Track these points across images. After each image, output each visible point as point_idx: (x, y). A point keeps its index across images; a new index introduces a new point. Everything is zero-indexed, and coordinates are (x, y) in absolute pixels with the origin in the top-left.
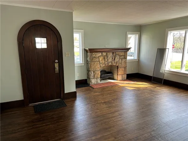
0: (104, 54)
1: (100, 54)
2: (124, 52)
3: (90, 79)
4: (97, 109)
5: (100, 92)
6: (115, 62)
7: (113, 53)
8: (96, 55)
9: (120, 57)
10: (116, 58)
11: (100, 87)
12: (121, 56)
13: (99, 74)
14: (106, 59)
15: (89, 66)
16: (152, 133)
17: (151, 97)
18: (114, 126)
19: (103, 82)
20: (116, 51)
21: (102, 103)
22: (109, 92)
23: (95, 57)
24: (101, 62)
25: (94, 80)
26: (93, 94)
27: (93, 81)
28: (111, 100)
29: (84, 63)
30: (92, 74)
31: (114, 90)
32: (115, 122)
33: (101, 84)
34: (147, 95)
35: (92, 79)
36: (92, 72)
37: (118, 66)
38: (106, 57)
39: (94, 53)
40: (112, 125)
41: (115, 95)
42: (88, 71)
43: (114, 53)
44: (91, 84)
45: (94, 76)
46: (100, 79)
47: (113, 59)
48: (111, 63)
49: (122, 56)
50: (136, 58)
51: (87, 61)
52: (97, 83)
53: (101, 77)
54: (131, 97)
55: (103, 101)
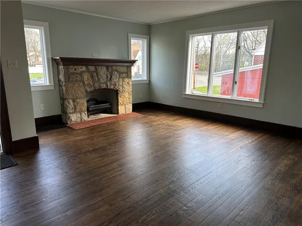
0: (92, 68)
1: (84, 68)
2: (126, 67)
3: (66, 113)
4: (80, 163)
5: (85, 135)
6: (112, 83)
7: (107, 67)
8: (75, 69)
9: (120, 75)
10: (113, 77)
11: (88, 126)
12: (122, 73)
13: (83, 103)
14: (96, 79)
15: (64, 91)
16: (171, 186)
17: (168, 134)
18: (108, 186)
19: (92, 118)
20: (112, 64)
21: (89, 151)
22: (103, 133)
23: (74, 73)
24: (86, 84)
25: (75, 115)
26: (72, 138)
27: (74, 118)
28: (105, 145)
29: (52, 84)
30: (70, 105)
31: (111, 129)
32: (111, 178)
33: (89, 121)
34: (163, 132)
35: (70, 113)
36: (71, 102)
37: (117, 91)
38: (95, 74)
39: (72, 66)
40: (106, 185)
41: (113, 137)
42: (63, 99)
43: (110, 68)
44: (69, 122)
45: (75, 108)
46: (86, 113)
47: (109, 79)
48: (105, 85)
49: (124, 74)
50: (145, 78)
51: (59, 81)
52: (81, 120)
53: (88, 110)
54: (139, 137)
55: (91, 149)
